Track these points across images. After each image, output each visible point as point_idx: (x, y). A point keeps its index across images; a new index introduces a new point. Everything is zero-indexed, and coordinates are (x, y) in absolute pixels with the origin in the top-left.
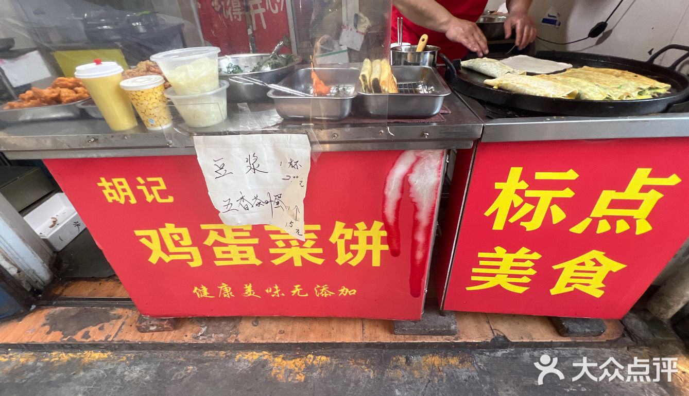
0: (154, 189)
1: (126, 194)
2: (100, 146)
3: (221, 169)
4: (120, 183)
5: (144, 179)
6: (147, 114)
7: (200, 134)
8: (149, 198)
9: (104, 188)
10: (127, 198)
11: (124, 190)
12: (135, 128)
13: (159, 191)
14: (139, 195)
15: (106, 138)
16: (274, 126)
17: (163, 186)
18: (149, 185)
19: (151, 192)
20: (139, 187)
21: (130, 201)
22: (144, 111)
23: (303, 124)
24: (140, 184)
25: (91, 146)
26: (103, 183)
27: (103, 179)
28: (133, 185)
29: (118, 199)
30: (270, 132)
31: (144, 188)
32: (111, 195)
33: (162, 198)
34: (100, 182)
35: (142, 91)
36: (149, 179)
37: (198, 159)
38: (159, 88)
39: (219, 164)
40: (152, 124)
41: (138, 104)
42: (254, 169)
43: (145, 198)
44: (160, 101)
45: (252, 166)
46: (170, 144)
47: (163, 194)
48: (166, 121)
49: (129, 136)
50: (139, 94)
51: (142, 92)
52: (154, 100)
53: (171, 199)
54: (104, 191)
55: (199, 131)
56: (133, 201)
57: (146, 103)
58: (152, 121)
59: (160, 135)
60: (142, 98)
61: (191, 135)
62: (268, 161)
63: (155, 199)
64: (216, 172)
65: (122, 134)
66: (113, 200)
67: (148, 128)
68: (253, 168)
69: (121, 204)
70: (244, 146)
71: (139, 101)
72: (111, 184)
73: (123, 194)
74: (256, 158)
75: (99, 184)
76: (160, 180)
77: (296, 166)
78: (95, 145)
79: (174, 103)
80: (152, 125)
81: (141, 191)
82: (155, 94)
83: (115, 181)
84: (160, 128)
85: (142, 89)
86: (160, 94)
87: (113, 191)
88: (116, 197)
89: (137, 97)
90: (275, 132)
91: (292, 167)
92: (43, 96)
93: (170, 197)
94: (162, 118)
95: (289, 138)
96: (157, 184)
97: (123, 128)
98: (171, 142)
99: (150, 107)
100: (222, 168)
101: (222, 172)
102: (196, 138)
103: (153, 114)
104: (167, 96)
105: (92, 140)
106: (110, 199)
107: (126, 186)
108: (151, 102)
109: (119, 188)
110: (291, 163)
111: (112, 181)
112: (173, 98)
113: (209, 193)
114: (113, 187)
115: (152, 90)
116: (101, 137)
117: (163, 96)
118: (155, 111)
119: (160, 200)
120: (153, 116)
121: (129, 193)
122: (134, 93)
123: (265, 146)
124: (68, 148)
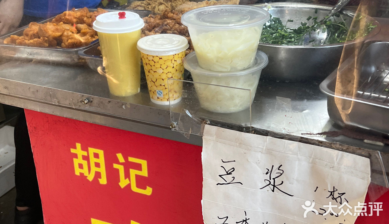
0: (133, 172)
1: (98, 169)
2: (92, 109)
3: (228, 174)
4: (96, 156)
5: (126, 158)
6: (156, 84)
7: (214, 123)
8: (123, 183)
9: (76, 156)
10: (98, 175)
11: (97, 165)
12: (136, 95)
13: (137, 176)
14: (113, 175)
15: (102, 102)
16: (321, 134)
17: (144, 173)
18: (128, 166)
19: (127, 175)
20: (116, 166)
21: (99, 180)
22: (154, 81)
23: (366, 141)
24: (118, 162)
25: (82, 108)
26: (78, 150)
27: (78, 145)
28: (110, 160)
29: (86, 173)
30: (312, 142)
31: (121, 169)
32: (81, 166)
33: (138, 186)
34: (75, 148)
35: (160, 56)
36: (131, 159)
37: (202, 153)
38: (180, 55)
39: (228, 167)
40: (159, 96)
41: (150, 71)
42: (274, 186)
43: (119, 181)
44: (176, 70)
45: (272, 181)
46: (173, 127)
47: (141, 182)
48: (176, 95)
49: (129, 106)
50: (157, 59)
51: (160, 58)
52: (170, 69)
53: (148, 191)
54: (75, 160)
55: (214, 118)
56: (103, 181)
57: (160, 71)
58: (160, 93)
59: (164, 112)
60: (157, 65)
61: (203, 121)
62: (297, 180)
63: (129, 186)
64: (220, 176)
65: (120, 101)
66: (81, 173)
67: (152, 100)
68: (272, 183)
69: (88, 181)
70: (269, 152)
71: (153, 68)
72: (85, 153)
73: (94, 169)
74: (281, 172)
75: (73, 151)
76: (144, 163)
77: (339, 200)
78: (87, 108)
79: (194, 79)
80: (158, 98)
81: (117, 170)
82: (173, 61)
83: (92, 151)
84: (167, 103)
85: (160, 55)
86: (179, 61)
87: (85, 163)
88: (85, 171)
89: (152, 63)
90: (320, 143)
91: (333, 198)
92: (47, 35)
93: (148, 188)
94: (173, 91)
95: (339, 157)
96: (138, 167)
97: (123, 94)
98: (175, 124)
99: (164, 76)
100: (230, 174)
101: (229, 178)
102: (208, 128)
103: (164, 86)
104: (187, 67)
105: (86, 102)
106: (78, 171)
107: (102, 160)
108: (166, 71)
109: (93, 160)
110: (332, 193)
111: (87, 151)
112: (194, 71)
113: (202, 201)
114: (86, 158)
115: (171, 58)
116: (96, 99)
117: (182, 65)
118: (168, 83)
119: (134, 188)
120: (164, 87)
121: (102, 170)
122: (151, 58)
123: (299, 160)
124: (57, 104)
